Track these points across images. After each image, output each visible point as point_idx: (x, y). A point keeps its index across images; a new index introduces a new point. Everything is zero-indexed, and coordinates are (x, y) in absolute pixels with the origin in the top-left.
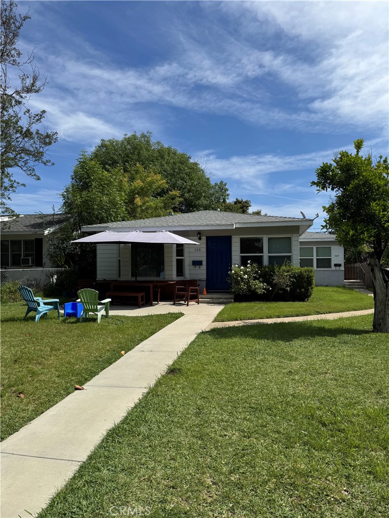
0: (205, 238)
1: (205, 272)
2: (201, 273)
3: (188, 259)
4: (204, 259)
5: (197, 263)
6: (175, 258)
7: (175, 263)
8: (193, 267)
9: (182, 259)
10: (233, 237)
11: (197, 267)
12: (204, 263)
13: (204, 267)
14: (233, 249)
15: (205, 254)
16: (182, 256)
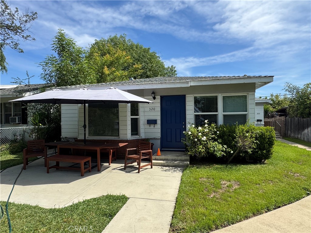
0: (159, 97)
1: (159, 131)
2: (156, 132)
3: (142, 118)
4: (158, 118)
5: (152, 122)
6: (129, 117)
7: (129, 123)
8: (148, 126)
9: (137, 119)
10: (187, 96)
11: (152, 126)
12: (159, 122)
13: (158, 126)
14: (187, 108)
15: (159, 114)
16: (137, 115)
